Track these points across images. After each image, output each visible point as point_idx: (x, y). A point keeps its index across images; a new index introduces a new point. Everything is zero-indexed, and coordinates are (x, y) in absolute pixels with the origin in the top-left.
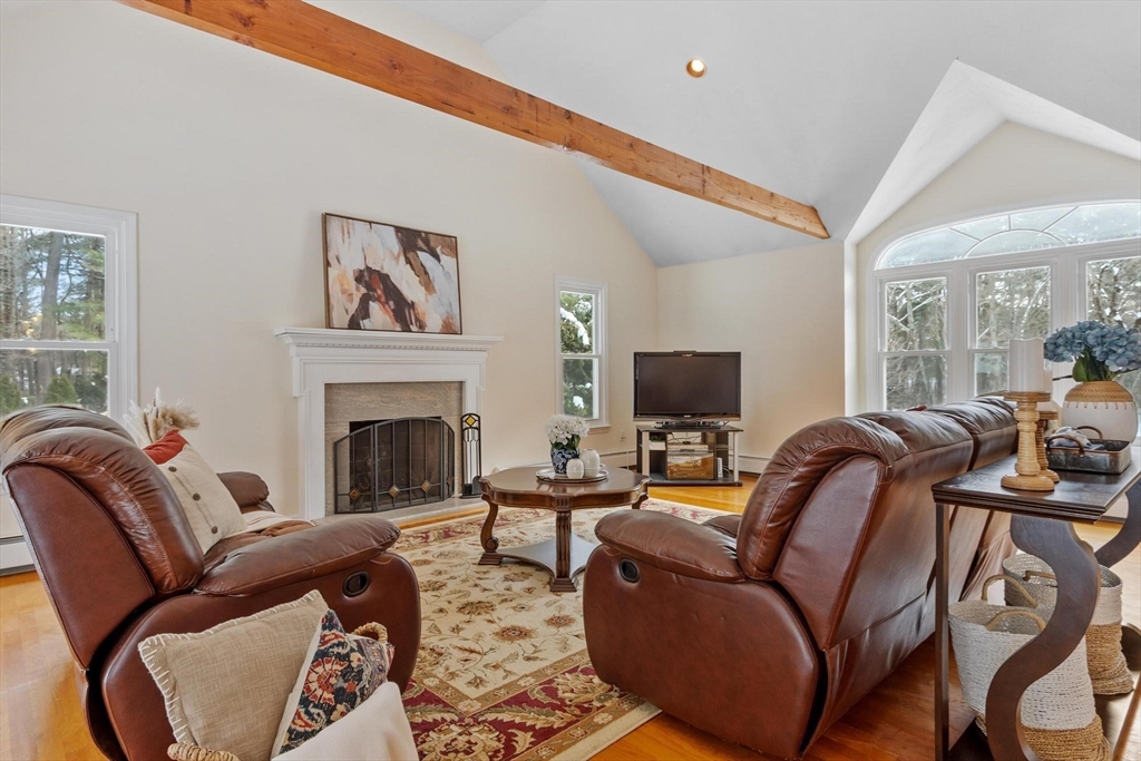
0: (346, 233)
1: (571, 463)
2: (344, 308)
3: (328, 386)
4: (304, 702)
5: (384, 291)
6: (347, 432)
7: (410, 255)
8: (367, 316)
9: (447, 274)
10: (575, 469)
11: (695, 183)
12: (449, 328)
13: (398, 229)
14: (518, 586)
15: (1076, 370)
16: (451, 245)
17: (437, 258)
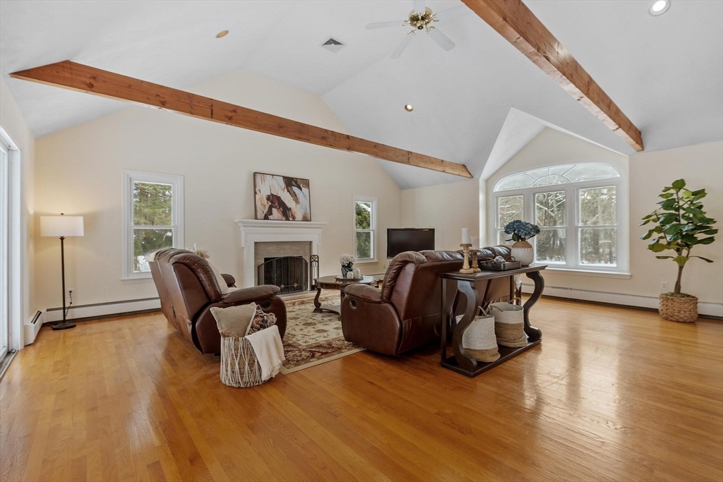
0: (263, 180)
1: (349, 273)
2: (262, 211)
3: (256, 243)
4: (252, 327)
5: (278, 204)
6: (263, 262)
7: (289, 188)
8: (271, 214)
9: (305, 196)
10: (350, 275)
11: (405, 159)
12: (305, 219)
13: (284, 177)
14: (326, 319)
15: (513, 237)
16: (306, 183)
17: (301, 189)
